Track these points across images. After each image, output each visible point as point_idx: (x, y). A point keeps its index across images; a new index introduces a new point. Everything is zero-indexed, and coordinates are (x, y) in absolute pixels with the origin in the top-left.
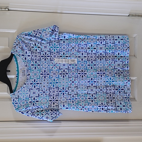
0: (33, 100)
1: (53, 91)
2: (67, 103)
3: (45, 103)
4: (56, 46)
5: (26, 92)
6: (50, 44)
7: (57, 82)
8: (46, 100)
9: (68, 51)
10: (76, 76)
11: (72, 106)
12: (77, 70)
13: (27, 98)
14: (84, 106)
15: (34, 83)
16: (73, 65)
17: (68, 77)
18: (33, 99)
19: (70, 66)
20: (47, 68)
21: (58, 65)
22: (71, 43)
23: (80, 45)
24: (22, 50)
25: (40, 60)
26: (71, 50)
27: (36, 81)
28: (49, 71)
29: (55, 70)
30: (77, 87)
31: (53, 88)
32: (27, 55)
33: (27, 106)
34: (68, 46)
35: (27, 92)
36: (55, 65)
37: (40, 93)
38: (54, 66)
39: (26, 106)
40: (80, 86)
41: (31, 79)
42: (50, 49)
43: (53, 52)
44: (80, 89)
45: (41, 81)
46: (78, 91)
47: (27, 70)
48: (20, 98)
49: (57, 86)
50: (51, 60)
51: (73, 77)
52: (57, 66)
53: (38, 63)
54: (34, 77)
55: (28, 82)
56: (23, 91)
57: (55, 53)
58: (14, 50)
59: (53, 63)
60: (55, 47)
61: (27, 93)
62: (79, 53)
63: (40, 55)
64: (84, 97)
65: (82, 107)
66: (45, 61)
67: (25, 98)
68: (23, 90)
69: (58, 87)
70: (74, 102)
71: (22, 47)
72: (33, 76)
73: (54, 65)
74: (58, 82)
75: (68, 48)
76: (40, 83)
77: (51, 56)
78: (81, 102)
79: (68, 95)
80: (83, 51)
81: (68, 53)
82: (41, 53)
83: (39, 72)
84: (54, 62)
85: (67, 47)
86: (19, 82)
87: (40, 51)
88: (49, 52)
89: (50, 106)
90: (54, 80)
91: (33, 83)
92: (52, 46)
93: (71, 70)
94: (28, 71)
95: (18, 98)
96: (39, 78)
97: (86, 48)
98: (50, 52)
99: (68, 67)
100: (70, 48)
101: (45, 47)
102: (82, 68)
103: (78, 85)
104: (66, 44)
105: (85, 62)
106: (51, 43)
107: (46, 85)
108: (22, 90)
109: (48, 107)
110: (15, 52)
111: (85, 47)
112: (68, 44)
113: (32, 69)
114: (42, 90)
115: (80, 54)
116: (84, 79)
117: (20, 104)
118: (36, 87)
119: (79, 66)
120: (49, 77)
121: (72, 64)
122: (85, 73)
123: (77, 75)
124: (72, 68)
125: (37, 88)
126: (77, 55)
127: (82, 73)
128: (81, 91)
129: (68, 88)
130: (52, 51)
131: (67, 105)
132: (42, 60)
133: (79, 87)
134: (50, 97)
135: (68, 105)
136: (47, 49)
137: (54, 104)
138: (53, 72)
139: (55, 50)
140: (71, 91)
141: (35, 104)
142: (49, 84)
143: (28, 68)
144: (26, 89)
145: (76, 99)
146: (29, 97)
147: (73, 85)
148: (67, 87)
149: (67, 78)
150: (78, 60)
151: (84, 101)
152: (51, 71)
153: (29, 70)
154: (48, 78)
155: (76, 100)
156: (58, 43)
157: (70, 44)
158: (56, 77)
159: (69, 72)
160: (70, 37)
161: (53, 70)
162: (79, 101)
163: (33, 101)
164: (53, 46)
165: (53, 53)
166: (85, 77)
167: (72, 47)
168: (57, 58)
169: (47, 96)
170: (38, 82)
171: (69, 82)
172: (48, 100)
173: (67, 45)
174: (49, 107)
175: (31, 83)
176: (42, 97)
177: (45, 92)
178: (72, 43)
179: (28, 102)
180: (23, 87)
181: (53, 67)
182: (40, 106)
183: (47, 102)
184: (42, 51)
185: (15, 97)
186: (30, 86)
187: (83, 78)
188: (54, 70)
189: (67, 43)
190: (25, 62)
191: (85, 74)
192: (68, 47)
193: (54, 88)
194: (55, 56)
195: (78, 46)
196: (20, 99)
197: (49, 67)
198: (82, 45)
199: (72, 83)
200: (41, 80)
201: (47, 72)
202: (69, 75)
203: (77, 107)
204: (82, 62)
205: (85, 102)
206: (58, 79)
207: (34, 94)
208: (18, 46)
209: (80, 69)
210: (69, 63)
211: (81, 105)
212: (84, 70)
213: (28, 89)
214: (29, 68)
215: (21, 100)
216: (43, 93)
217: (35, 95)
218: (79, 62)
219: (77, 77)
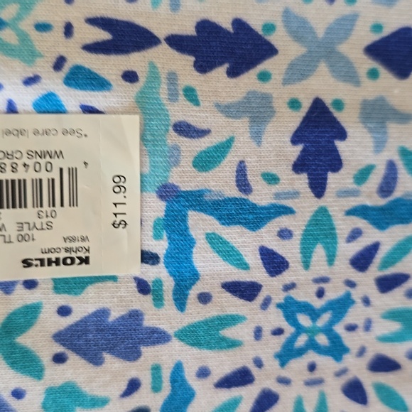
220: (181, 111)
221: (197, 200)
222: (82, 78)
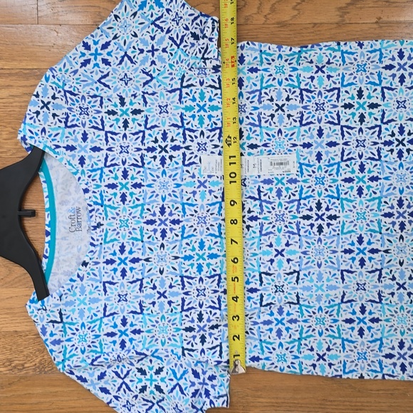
0: (119, 328)
1: (198, 290)
2: (256, 337)
3: (170, 339)
4: (208, 103)
5: (91, 293)
6: (184, 95)
7: (214, 251)
8: (170, 324)
9: (260, 121)
10: (294, 226)
11: (274, 349)
12: (296, 203)
13: (94, 318)
14: (324, 355)
15: (119, 259)
16: (280, 181)
17: (257, 231)
18: (119, 322)
19: (267, 187)
20: (170, 195)
21: (217, 183)
22: (272, 85)
23: (309, 94)
24: (66, 126)
25: (140, 164)
26: (272, 116)
27: (127, 249)
28: (180, 209)
29: (206, 202)
30: (296, 274)
31: (199, 277)
32: (86, 146)
33: (99, 350)
34: (256, 99)
35: (96, 295)
36: (205, 181)
37: (147, 296)
38: (199, 187)
39: (92, 351)
40: (311, 267)
41: (105, 242)
42: (181, 117)
43: (195, 128)
44: (311, 281)
45: (148, 250)
46: (300, 291)
47: (90, 206)
48: (69, 320)
49: (215, 271)
50: (187, 163)
51: (279, 231)
52: (212, 188)
53: (133, 178)
54: (118, 233)
55: (96, 255)
56: (77, 291)
57: (202, 133)
58: (35, 127)
59: (193, 176)
60: (202, 108)
61: (96, 300)
62: (306, 128)
63: (142, 142)
64: (327, 315)
65: (318, 355)
66: (162, 169)
67: (89, 320)
68: (79, 286)
69: (218, 272)
70: (284, 333)
71: (66, 114)
72: (115, 230)
73: (199, 181)
74: (219, 253)
75: (260, 111)
76: (144, 258)
77: (187, 148)
78: (311, 336)
79: (261, 305)
80: (323, 121)
81: (258, 129)
82: (144, 137)
83: (141, 215)
84: (200, 170)
85: (253, 104)
86: (56, 255)
87: (140, 125)
88: (179, 127)
89: (187, 349)
90: (202, 245)
91: (117, 260)
92: (190, 103)
93: (271, 203)
94: (93, 210)
95: (62, 321)
96: (139, 237)
97: (335, 106)
98: (181, 131)
99: (259, 192)
100: (265, 107)
101: (163, 109)
102: (320, 195)
103: (303, 266)
104: (250, 93)
105: (330, 169)
106: (184, 90)
107: (169, 264)
108: (72, 287)
109: (180, 353)
110: (37, 134)
111: (333, 103)
112: (257, 91)
113: (111, 203)
114: (154, 288)
115: (309, 134)
116: (329, 238)
117: (71, 344)
118: (128, 273)
119: (303, 184)
120: (180, 234)
121: (276, 179)
122: (332, 212)
123: (298, 224)
124: (274, 193)
125: (131, 280)
126: (297, 137)
127: (317, 214)
128: (315, 288)
129: (258, 277)
130: (189, 126)
131: (256, 346)
132: (149, 163)
133: (305, 275)
134: (188, 313)
135: (259, 347)
136: (170, 119)
137: (203, 339)
138: (196, 212)
139: (201, 123)
140: (271, 289)
141: (128, 344)
142: (182, 260)
143: (94, 200)
144: (90, 283)
145: (291, 321)
146: (105, 315)
147: (280, 264)
148: (257, 274)
149: (253, 235)
150: (302, 161)
151: (324, 331)
152: (186, 206)
153: (99, 207)
154: (176, 238)
155: (293, 326)
156: (216, 88)
157: (267, 91)
158: (211, 235)
159: (262, 210)
160: (264, 56)
161: (195, 203)
162: (306, 329)
163: (120, 331)
164: (193, 104)
165: (194, 131)
166: (333, 233)
167: (277, 105)
168: (212, 152)
169: (176, 309)
170: (135, 255)
171: (265, 253)
172: (179, 327)
173: (253, 95)
174: (184, 355)
175: (109, 257)
176: (155, 313)
177: (165, 292)
178: (272, 88)
179: (102, 333)
180: (78, 276)
181: (194, 193)
182: (148, 350)
183: (175, 334)
184: (148, 126)
185: (46, 317)
186: (107, 272)
187: (321, 236)
188: (199, 202)
189: (254, 88)
190: (79, 175)
191: (331, 217)
192: (256, 104)
193: (201, 279)
194: (202, 147)
195: (299, 99)
196: (67, 326)
197: (177, 194)
198: (320, 93)
199: (276, 256)
200: (147, 245)
201: (171, 214)
202: (262, 225)
203: (296, 357)
204: (320, 168)
205: (332, 333)
206: (216, 242)
207: (124, 303)
208: (48, 109)
209: (311, 199)
210: (261, 174)
211: (312, 349)
212: (327, 199)
213: (98, 284)
214: (99, 197)
215: (72, 327)
216: (159, 298)
217: (129, 306)
218: (304, 167)
219: (296, 231)
220: (301, 153)
221: (303, 164)
222: (289, 150)
